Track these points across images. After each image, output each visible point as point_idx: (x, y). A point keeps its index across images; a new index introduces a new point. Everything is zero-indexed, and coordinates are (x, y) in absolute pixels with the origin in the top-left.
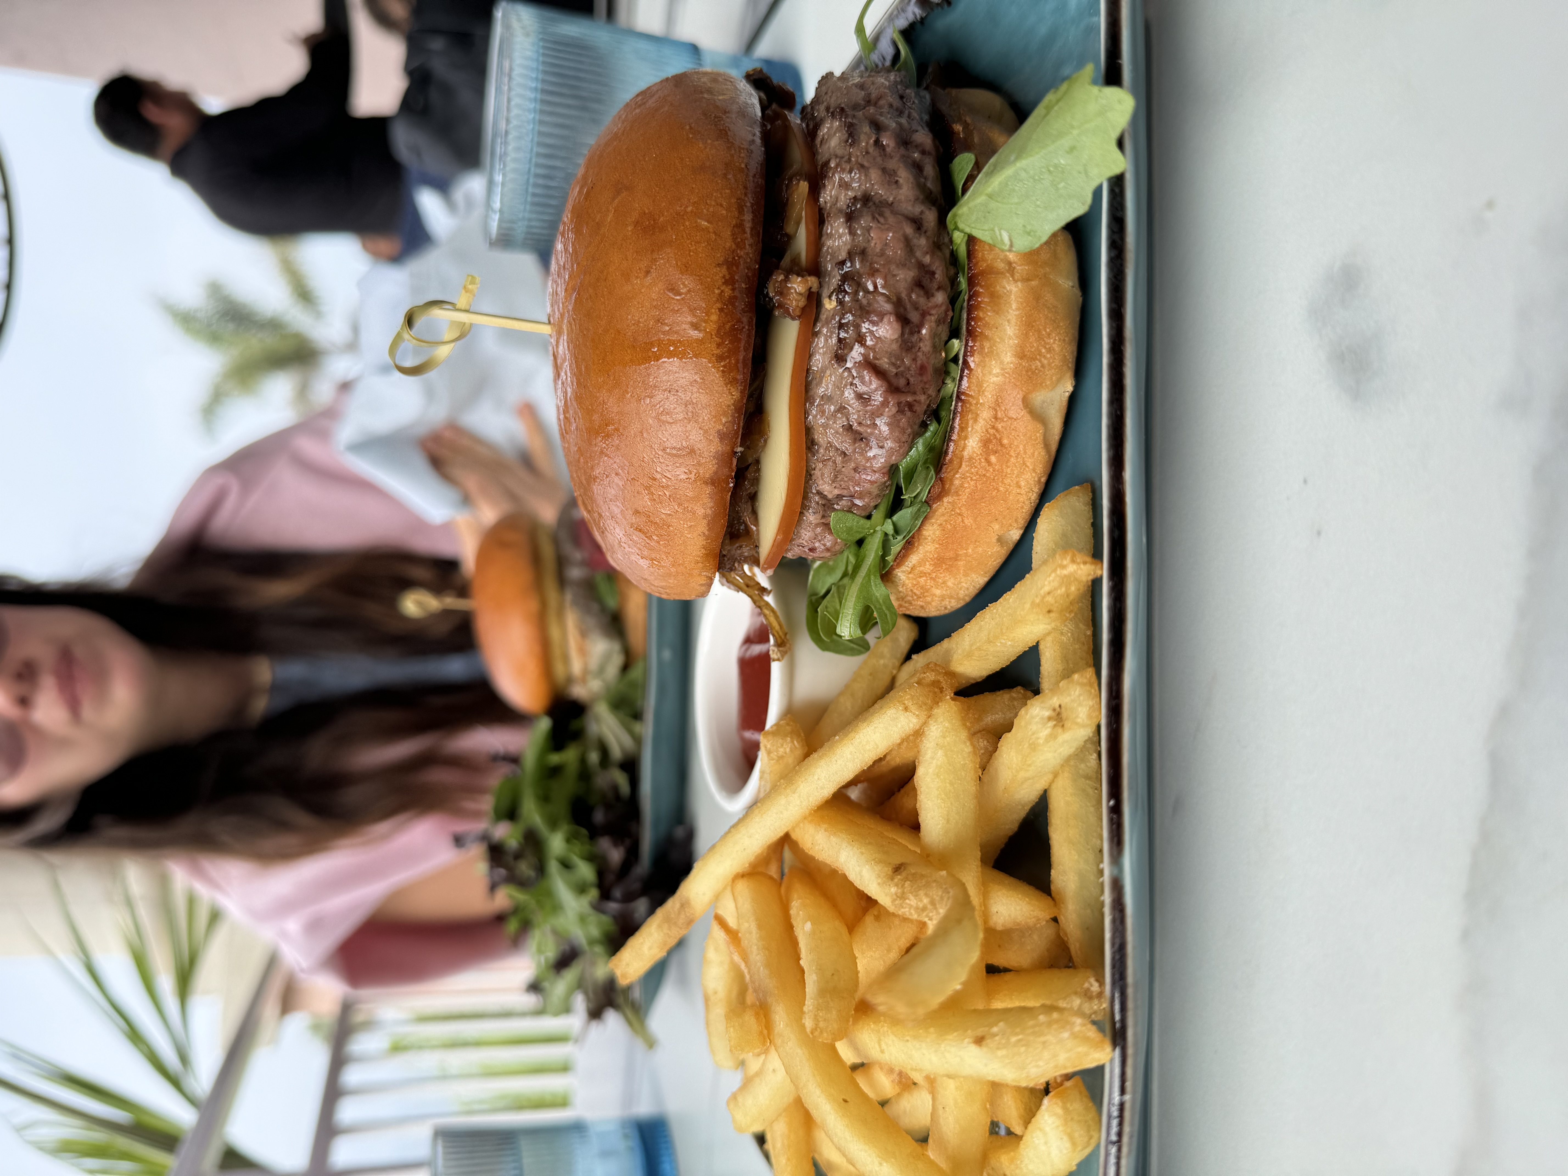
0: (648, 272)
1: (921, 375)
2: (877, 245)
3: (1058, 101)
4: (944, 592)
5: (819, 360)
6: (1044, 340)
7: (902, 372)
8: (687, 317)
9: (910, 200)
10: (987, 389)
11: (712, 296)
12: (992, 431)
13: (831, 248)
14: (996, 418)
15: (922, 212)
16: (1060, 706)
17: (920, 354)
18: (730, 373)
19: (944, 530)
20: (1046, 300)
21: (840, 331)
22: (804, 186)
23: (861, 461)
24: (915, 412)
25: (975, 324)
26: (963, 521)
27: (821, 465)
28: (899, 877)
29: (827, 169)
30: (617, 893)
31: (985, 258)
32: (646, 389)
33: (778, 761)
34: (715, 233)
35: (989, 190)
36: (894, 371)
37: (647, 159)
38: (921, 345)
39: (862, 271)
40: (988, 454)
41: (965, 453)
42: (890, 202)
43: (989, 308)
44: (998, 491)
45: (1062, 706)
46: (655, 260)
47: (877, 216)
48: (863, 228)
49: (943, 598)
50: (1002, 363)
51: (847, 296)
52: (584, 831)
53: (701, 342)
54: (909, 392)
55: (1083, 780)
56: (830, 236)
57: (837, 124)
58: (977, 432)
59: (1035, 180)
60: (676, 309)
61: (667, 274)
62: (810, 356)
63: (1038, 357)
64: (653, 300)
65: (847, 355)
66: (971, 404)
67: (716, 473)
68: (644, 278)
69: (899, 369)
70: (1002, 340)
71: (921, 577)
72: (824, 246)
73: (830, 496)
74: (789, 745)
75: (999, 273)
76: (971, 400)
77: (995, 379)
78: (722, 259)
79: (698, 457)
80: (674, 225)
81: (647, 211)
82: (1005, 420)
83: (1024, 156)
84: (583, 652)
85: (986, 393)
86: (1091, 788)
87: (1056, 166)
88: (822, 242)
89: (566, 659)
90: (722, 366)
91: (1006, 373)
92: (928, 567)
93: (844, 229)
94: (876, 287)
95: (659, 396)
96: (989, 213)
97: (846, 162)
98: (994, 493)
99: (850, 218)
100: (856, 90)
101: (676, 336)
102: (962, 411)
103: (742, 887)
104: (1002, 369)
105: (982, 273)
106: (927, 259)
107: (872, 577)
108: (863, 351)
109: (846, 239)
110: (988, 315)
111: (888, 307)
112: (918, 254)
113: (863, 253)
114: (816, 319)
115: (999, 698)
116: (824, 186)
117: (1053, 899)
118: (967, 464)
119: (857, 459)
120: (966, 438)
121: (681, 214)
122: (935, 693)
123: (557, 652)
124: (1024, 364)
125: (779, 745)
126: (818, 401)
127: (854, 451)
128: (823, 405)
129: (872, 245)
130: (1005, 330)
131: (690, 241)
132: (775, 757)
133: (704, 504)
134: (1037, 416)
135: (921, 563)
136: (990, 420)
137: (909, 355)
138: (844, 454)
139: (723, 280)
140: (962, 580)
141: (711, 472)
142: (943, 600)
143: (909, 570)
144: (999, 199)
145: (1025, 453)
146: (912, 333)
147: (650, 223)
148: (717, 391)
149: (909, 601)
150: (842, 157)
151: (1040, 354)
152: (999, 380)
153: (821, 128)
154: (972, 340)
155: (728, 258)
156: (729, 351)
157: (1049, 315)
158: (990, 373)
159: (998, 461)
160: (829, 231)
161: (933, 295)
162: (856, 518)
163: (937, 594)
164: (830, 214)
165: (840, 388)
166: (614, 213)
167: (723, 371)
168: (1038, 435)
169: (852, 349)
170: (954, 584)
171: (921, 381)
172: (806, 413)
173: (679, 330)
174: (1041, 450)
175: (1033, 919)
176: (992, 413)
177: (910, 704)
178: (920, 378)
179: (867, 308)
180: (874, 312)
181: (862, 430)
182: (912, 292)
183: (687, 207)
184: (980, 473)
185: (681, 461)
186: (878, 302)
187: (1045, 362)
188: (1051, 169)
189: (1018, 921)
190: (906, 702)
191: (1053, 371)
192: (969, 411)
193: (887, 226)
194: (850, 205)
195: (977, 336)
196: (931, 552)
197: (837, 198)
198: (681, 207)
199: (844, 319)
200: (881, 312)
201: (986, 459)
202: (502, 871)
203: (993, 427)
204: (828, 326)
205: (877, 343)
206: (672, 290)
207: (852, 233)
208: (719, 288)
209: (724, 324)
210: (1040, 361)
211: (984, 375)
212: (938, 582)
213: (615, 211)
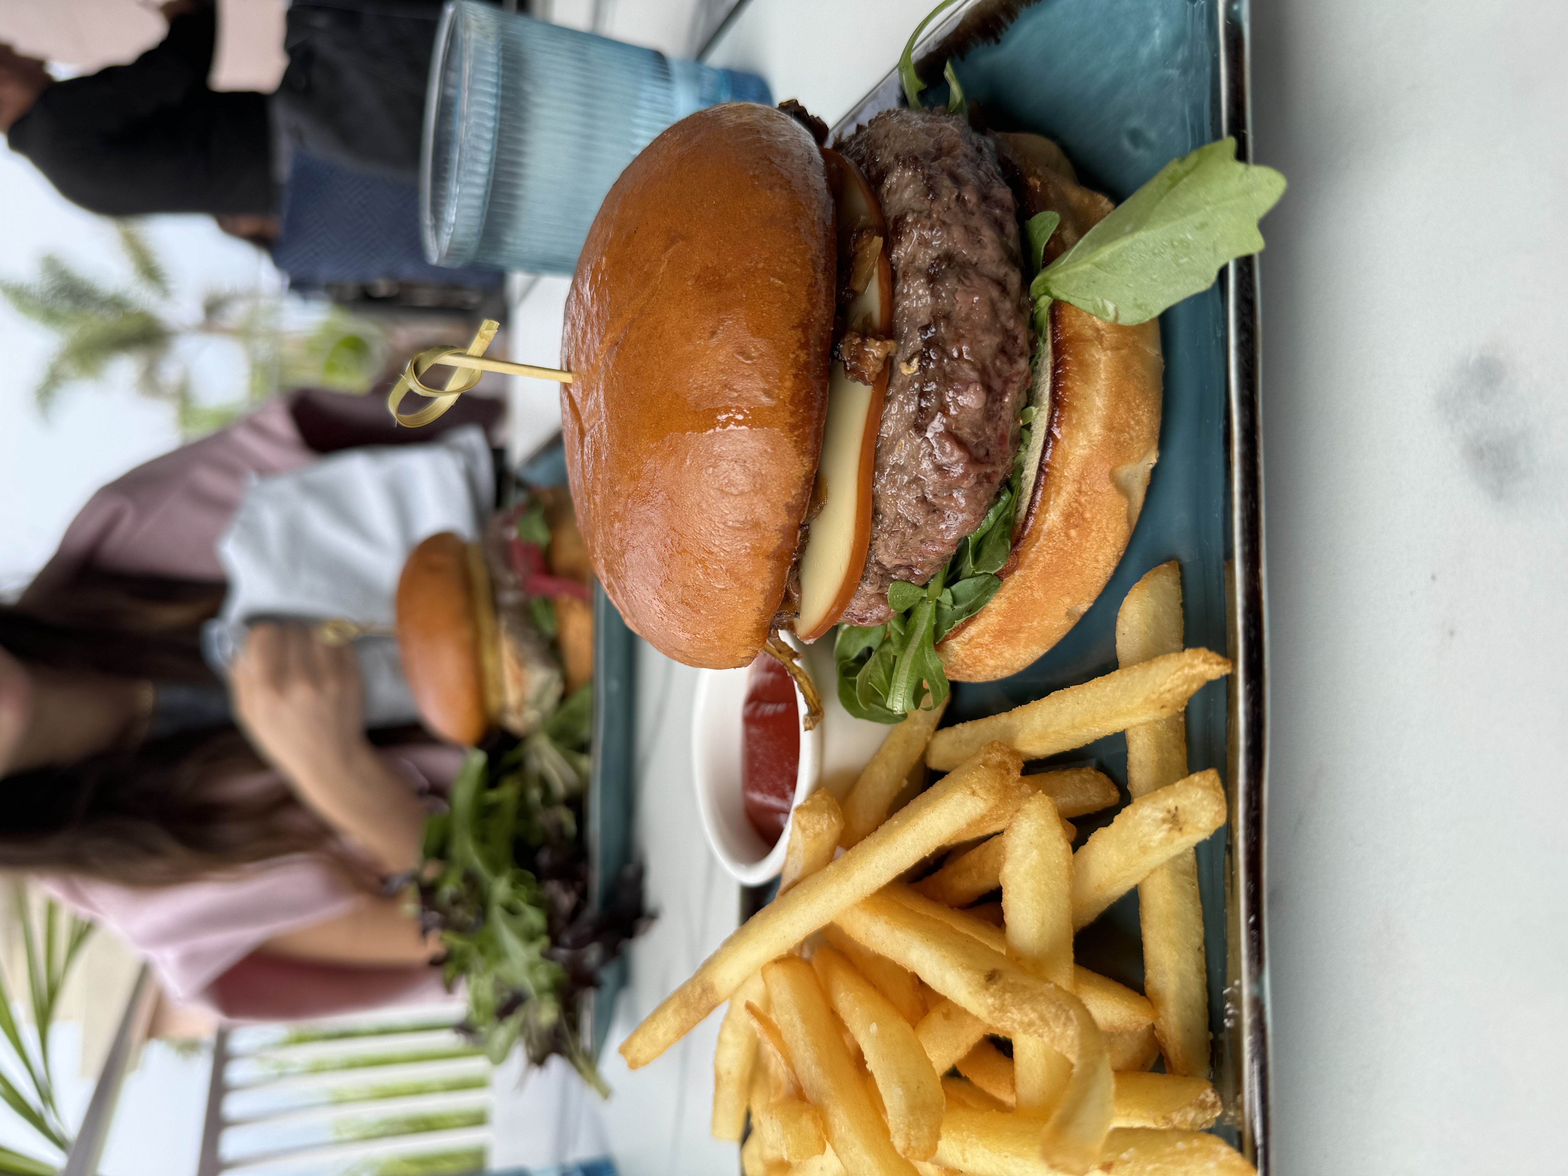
0: (713, 333)
1: (1000, 444)
2: (962, 310)
3: (1187, 173)
4: (999, 663)
5: (889, 428)
6: (1133, 412)
7: (983, 442)
8: (758, 384)
9: (994, 261)
10: (1073, 461)
11: (786, 361)
12: (1074, 505)
13: (907, 308)
14: (1080, 491)
15: (1006, 275)
16: (1176, 808)
17: (1000, 423)
18: (802, 444)
19: (1011, 603)
20: (1135, 370)
21: (922, 400)
22: (878, 241)
23: (932, 534)
24: (992, 483)
25: (1063, 394)
26: (1032, 595)
27: (886, 536)
28: (995, 986)
29: (903, 224)
30: (567, 939)
31: (1073, 324)
32: (708, 459)
33: (814, 838)
34: (789, 292)
35: (1097, 259)
36: (975, 441)
37: (705, 206)
38: (1003, 413)
39: (946, 336)
40: (1068, 528)
41: (1045, 527)
42: (973, 263)
43: (1077, 377)
44: (1074, 564)
45: (1180, 808)
46: (723, 320)
47: (962, 278)
48: (947, 290)
49: (996, 668)
50: (1089, 434)
51: (931, 363)
52: (530, 875)
53: (773, 409)
54: (988, 462)
55: (1181, 876)
56: (907, 296)
57: (910, 174)
58: (1058, 505)
59: (1154, 254)
60: (747, 374)
61: (737, 336)
62: (881, 422)
63: (1127, 429)
64: (720, 363)
65: (927, 425)
66: (1055, 477)
67: (779, 547)
68: (709, 339)
69: (980, 439)
70: (1091, 411)
71: (976, 648)
72: (899, 307)
73: (888, 566)
74: (827, 821)
75: (1086, 340)
76: (1055, 472)
77: (1082, 451)
78: (797, 321)
79: (762, 531)
80: (744, 283)
81: (710, 265)
82: (1089, 493)
83: (1145, 228)
84: (519, 681)
85: (1071, 466)
86: (1189, 884)
87: (1181, 242)
88: (896, 302)
89: (501, 689)
90: (796, 436)
91: (1094, 445)
92: (987, 639)
93: (924, 291)
94: (961, 353)
95: (724, 465)
96: (1094, 282)
97: (926, 217)
98: (1070, 567)
99: (932, 279)
100: (922, 136)
101: (745, 403)
102: (1046, 484)
103: (778, 975)
104: (1090, 441)
105: (1069, 340)
106: (1011, 324)
107: (926, 649)
108: (945, 421)
109: (927, 301)
110: (1076, 385)
111: (973, 375)
112: (1003, 318)
113: (947, 317)
114: (889, 384)
115: (1068, 779)
116: (900, 242)
117: (1149, 999)
118: (1046, 537)
119: (928, 531)
120: (1047, 511)
121: (751, 270)
122: (1002, 775)
123: (490, 682)
124: (1112, 436)
125: (815, 821)
126: (888, 470)
127: (926, 523)
128: (894, 475)
129: (957, 308)
130: (1094, 401)
131: (762, 301)
132: (812, 834)
133: (763, 579)
134: (1123, 489)
135: (981, 634)
136: (1074, 493)
137: (990, 425)
138: (915, 526)
139: (798, 344)
140: (1021, 652)
141: (775, 546)
142: (995, 670)
143: (966, 641)
144: (1108, 269)
145: (1107, 528)
146: (994, 401)
147: (714, 279)
148: (788, 462)
149: (957, 669)
150: (920, 212)
151: (1129, 426)
152: (1086, 452)
153: (889, 176)
154: (1060, 411)
155: (803, 320)
156: (803, 420)
157: (1139, 385)
158: (1077, 445)
159: (1078, 535)
160: (905, 291)
161: (1016, 362)
162: (914, 588)
163: (990, 664)
164: (908, 273)
165: (914, 456)
166: (668, 264)
167: (796, 441)
168: (1122, 509)
169: (933, 418)
170: (1012, 656)
171: (1001, 451)
172: (874, 481)
173: (749, 397)
174: (1124, 524)
175: (1134, 1024)
176: (1076, 486)
177: (978, 788)
178: (1000, 448)
179: (951, 376)
180: (958, 380)
181: (937, 502)
182: (996, 358)
183: (757, 263)
184: (1057, 546)
185: (744, 534)
186: (962, 370)
187: (1134, 434)
188: (1176, 243)
189: (1116, 1025)
190: (973, 786)
191: (1141, 444)
192: (1053, 484)
193: (972, 289)
194: (935, 265)
195: (1065, 406)
196: (993, 624)
197: (915, 257)
198: (751, 262)
199: (927, 387)
200: (966, 380)
201: (1065, 533)
202: (435, 916)
203: (1076, 501)
204: (906, 392)
205: (960, 413)
206: (742, 353)
207: (935, 294)
208: (793, 353)
209: (799, 391)
210: (1129, 433)
211: (1070, 447)
212: (994, 653)
213: (669, 262)
